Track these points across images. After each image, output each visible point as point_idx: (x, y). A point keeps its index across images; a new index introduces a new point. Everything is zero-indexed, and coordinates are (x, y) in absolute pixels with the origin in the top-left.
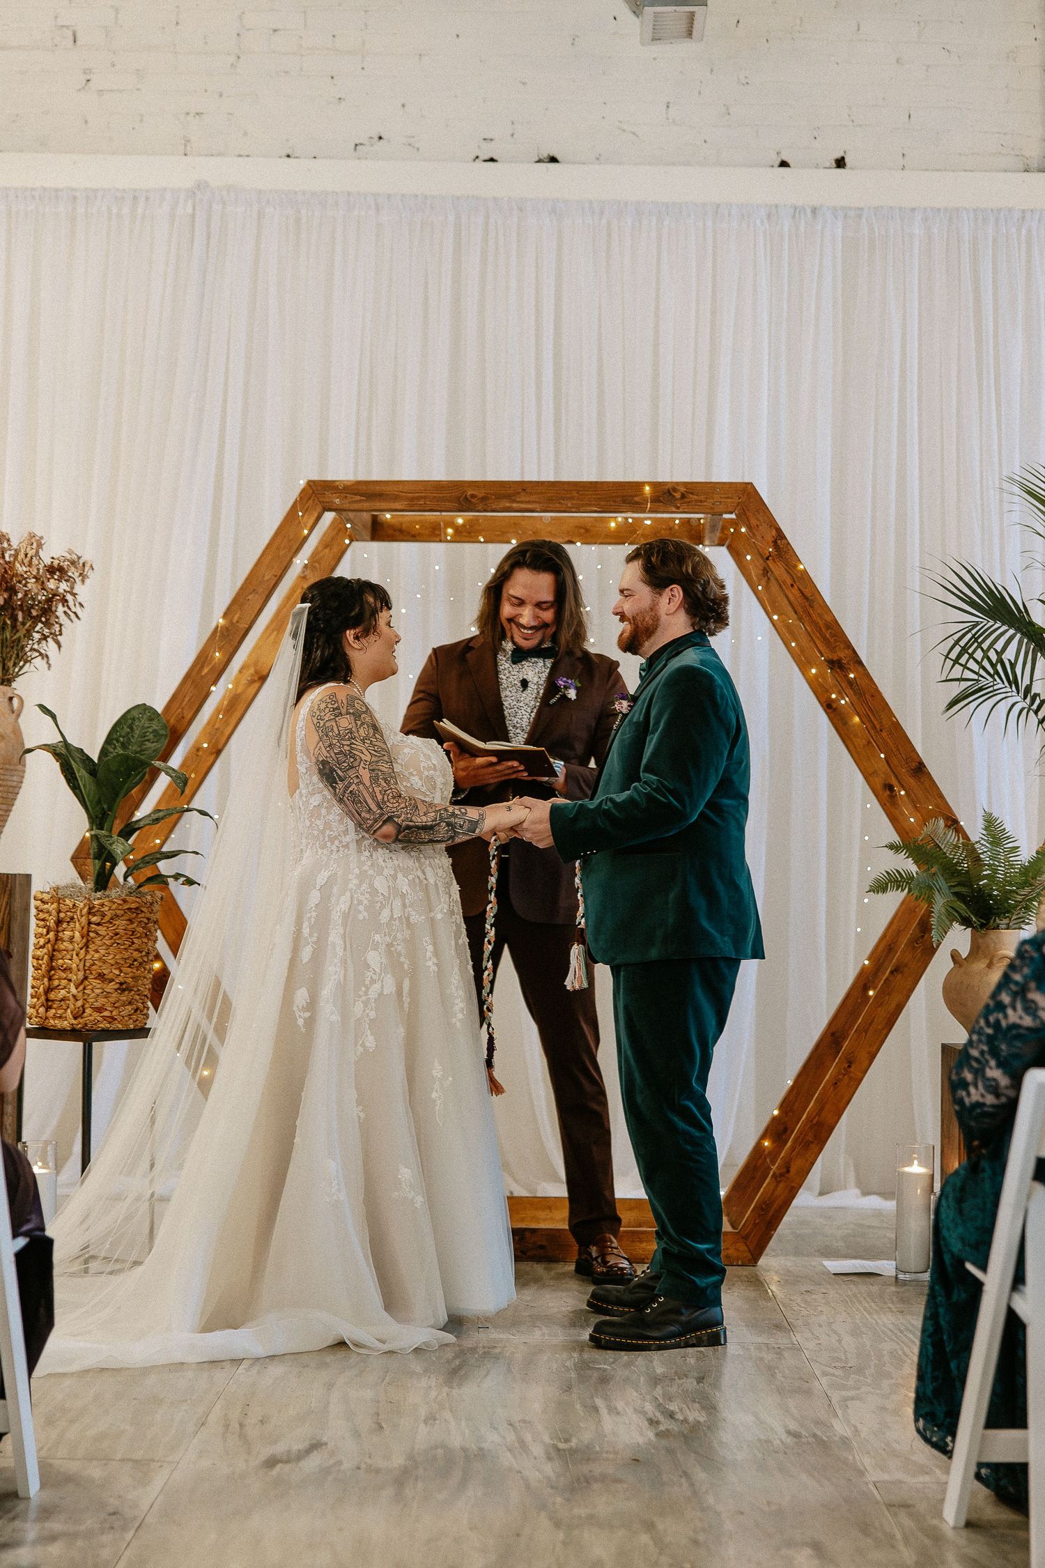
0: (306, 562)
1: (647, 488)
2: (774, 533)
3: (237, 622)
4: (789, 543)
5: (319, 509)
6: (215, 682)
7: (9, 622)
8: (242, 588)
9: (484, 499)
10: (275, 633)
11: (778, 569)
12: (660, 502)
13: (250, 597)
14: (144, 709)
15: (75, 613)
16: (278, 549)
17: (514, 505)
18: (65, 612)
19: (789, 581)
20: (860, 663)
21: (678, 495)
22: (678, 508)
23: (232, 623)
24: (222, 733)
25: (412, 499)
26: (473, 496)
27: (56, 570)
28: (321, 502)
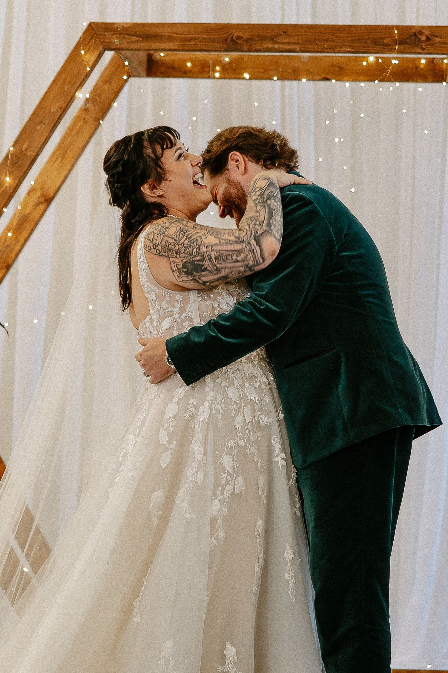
0: (88, 96)
1: (396, 31)
3: (26, 150)
5: (101, 48)
6: (6, 205)
8: (31, 120)
9: (248, 40)
10: (60, 159)
12: (407, 43)
13: (38, 128)
16: (64, 83)
17: (276, 46)
21: (423, 38)
22: (424, 49)
23: (21, 151)
24: (12, 250)
25: (184, 40)
26: (239, 38)
28: (102, 42)
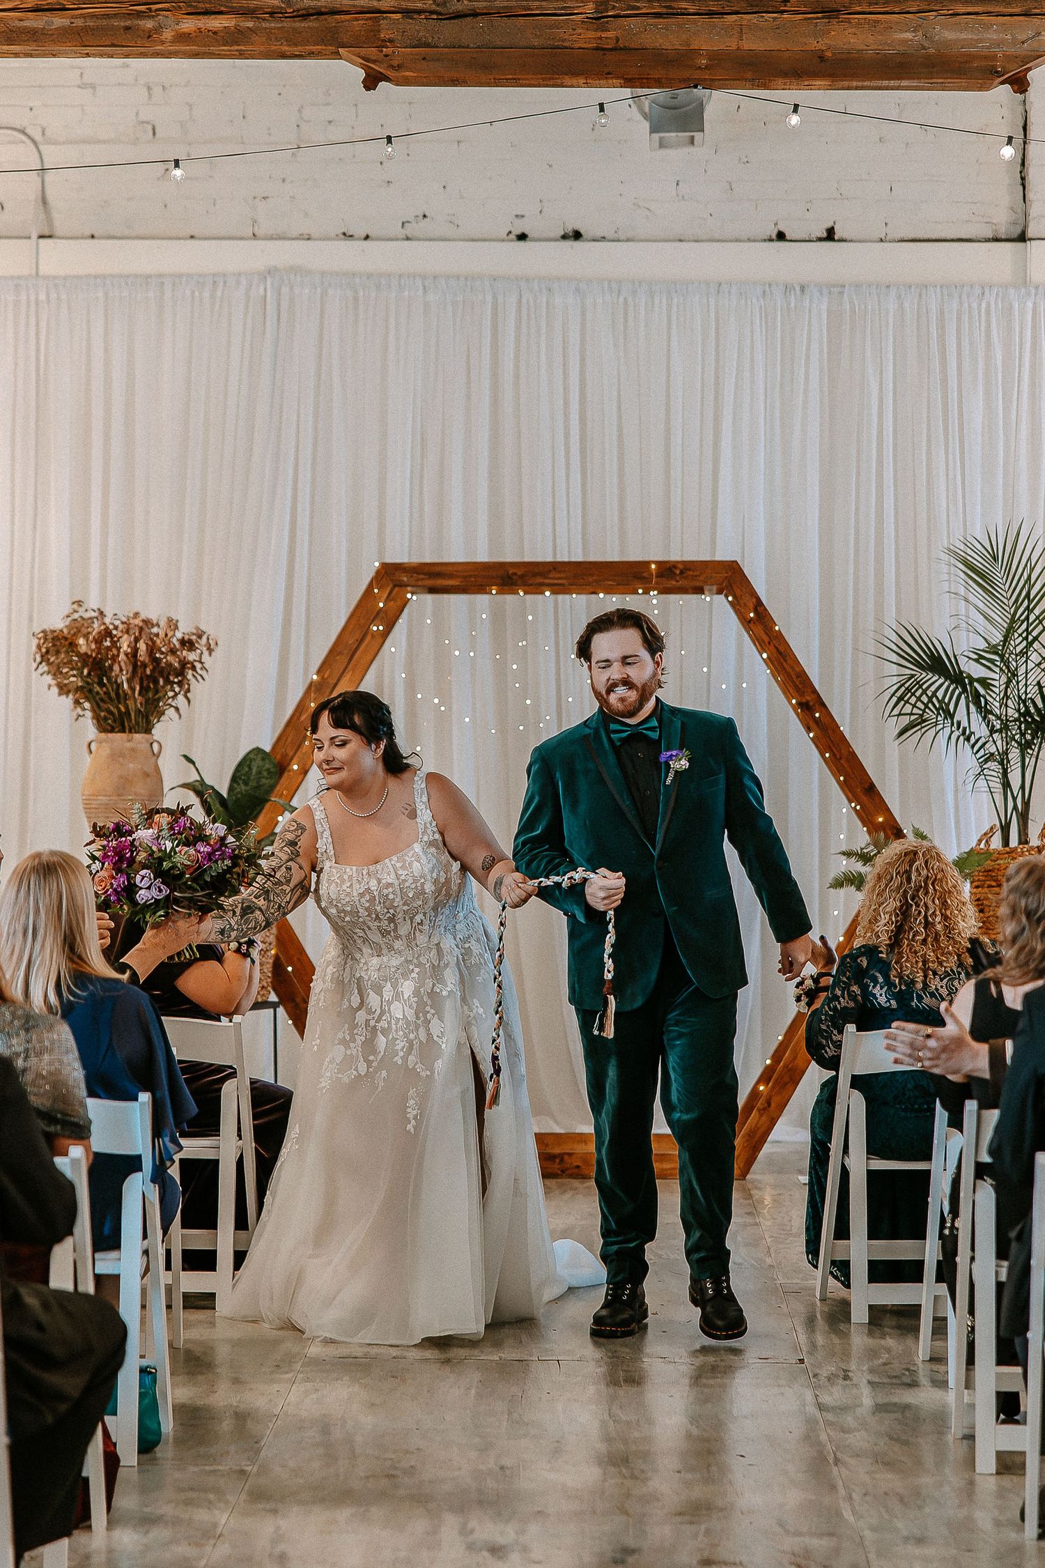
1: (653, 566)
2: (754, 600)
3: (328, 677)
4: (766, 609)
5: (391, 586)
7: (152, 686)
9: (522, 576)
11: (759, 630)
12: (664, 577)
13: (338, 657)
14: (258, 751)
15: (201, 676)
16: (358, 619)
17: (547, 581)
18: (194, 676)
19: (766, 639)
20: (823, 705)
21: (678, 572)
22: (678, 581)
23: (323, 679)
25: (466, 577)
26: (515, 574)
27: (188, 644)
28: (392, 580)
